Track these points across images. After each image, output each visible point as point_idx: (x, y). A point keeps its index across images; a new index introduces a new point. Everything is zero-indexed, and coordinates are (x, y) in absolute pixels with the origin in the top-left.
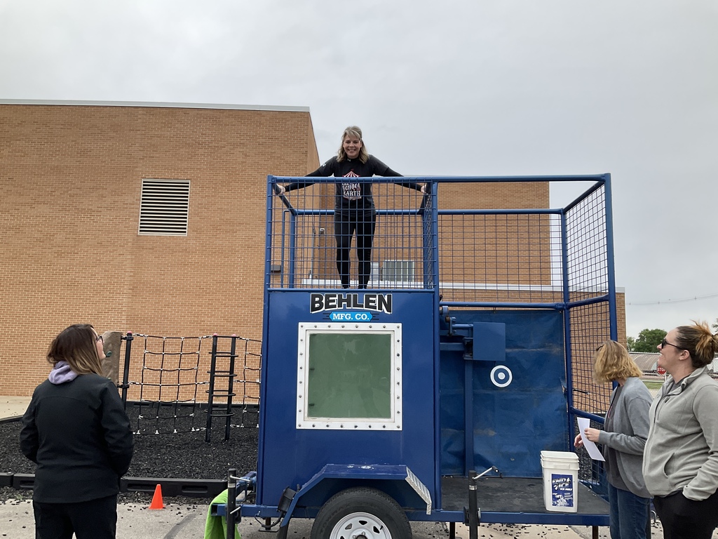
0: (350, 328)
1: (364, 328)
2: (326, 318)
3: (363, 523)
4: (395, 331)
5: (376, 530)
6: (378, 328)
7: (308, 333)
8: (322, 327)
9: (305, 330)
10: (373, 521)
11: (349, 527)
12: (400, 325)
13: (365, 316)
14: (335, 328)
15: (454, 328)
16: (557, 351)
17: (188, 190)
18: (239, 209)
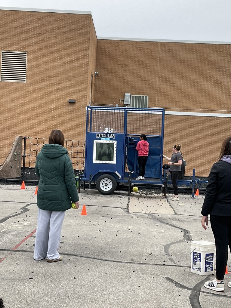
3: (107, 181)
5: (109, 182)
6: (111, 142)
7: (96, 142)
10: (109, 180)
11: (104, 181)
14: (102, 141)
16: (159, 147)
17: (26, 57)
18: (53, 68)
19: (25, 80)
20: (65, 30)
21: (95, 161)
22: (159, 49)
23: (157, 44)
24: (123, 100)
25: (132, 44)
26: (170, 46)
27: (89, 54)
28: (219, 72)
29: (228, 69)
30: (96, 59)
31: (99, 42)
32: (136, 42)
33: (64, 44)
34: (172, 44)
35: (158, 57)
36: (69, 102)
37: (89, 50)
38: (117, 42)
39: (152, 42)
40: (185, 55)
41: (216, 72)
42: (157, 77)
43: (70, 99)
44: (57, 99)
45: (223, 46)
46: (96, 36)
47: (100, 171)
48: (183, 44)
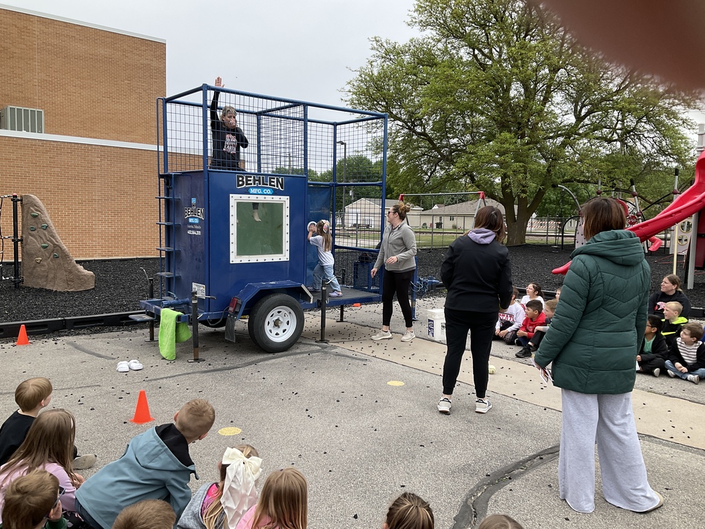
1: (269, 199)
2: (246, 192)
4: (285, 200)
5: (286, 315)
6: (276, 199)
7: (236, 201)
8: (244, 198)
9: (234, 199)
10: (285, 310)
11: (272, 316)
12: (288, 197)
13: (269, 191)
14: (252, 198)
23: (31, 20)
28: (143, 84)
29: (156, 80)
35: (35, 43)
39: (20, 14)
40: (84, 47)
41: (138, 83)
45: (147, 42)
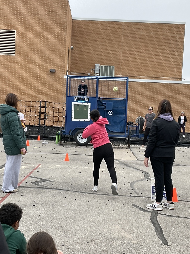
0: (81, 104)
1: (84, 104)
4: (89, 104)
6: (86, 104)
7: (74, 104)
8: (77, 103)
12: (90, 103)
14: (79, 103)
15: (103, 103)
16: (124, 108)
17: (15, 35)
18: (37, 44)
19: (14, 54)
20: (46, 12)
21: (73, 119)
22: (123, 28)
23: (121, 24)
24: (94, 69)
25: (101, 24)
26: (131, 25)
27: (66, 32)
28: (171, 47)
29: (178, 44)
30: (72, 36)
31: (74, 21)
32: (104, 22)
33: (46, 24)
34: (134, 23)
35: (122, 34)
36: (50, 72)
37: (66, 29)
38: (88, 22)
39: (117, 22)
40: (144, 32)
41: (169, 47)
42: (121, 51)
43: (51, 69)
44: (40, 69)
45: (175, 25)
46: (71, 17)
47: (77, 127)
48: (143, 24)
